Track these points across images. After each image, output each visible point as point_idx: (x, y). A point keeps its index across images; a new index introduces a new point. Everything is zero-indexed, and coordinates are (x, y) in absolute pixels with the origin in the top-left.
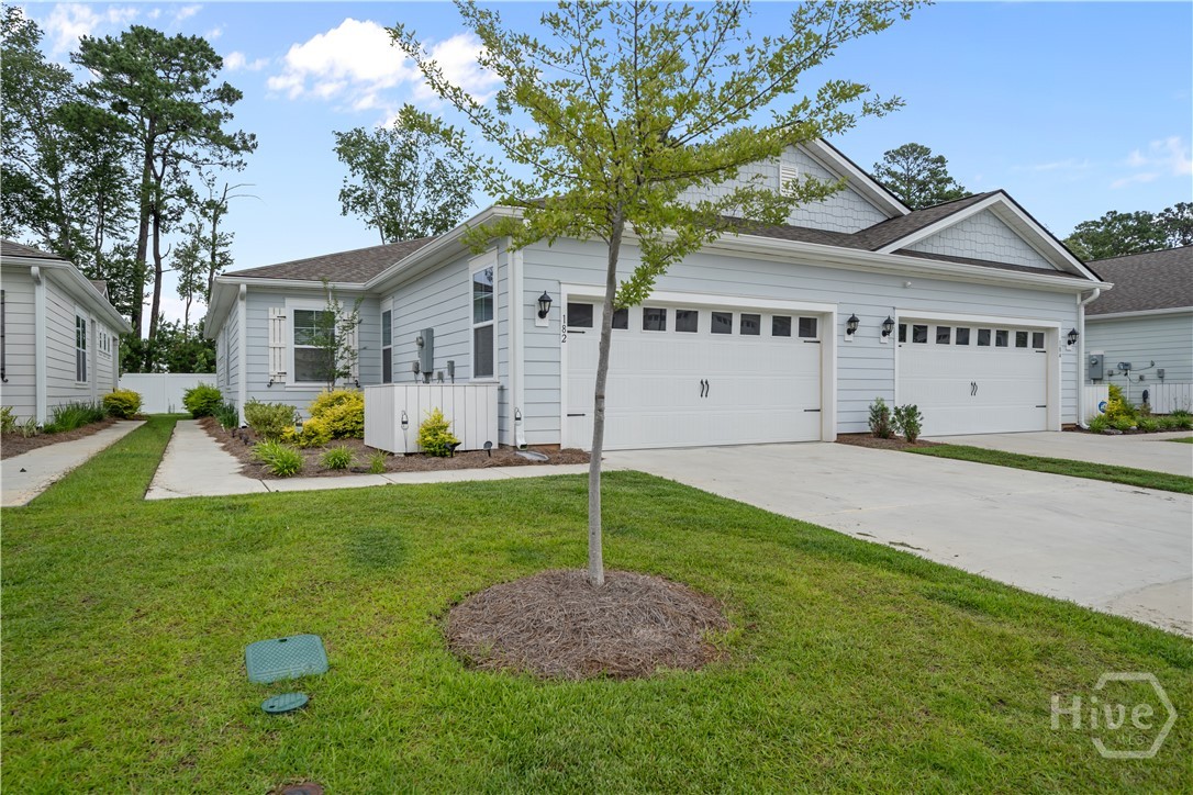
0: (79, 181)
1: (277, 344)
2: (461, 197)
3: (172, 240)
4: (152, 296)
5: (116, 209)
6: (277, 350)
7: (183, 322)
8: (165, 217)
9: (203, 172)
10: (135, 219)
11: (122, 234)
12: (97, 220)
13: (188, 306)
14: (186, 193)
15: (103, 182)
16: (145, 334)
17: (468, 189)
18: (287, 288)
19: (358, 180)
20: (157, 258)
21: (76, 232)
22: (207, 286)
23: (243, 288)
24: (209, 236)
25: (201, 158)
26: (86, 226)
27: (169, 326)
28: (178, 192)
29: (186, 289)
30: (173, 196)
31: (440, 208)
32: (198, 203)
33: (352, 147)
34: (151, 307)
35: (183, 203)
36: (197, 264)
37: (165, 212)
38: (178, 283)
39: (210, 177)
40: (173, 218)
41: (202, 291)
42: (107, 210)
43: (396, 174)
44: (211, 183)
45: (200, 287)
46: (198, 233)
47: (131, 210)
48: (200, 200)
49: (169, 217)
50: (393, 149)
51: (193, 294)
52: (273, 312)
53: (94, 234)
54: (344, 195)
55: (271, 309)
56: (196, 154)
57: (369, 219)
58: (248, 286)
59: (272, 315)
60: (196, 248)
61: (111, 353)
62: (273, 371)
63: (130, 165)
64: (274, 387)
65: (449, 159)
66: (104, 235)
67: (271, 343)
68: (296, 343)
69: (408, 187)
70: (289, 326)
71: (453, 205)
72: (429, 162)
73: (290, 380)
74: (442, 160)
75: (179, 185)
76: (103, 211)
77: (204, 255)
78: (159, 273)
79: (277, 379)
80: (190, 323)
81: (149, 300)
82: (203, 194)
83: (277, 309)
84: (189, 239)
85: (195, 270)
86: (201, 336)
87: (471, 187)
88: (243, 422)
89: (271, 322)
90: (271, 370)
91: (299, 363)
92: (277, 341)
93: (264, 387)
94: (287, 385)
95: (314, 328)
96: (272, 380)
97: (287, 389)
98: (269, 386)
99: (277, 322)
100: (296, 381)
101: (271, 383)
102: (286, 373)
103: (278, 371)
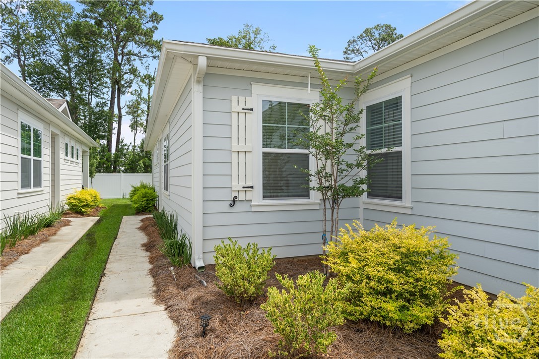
0: (79, 67)
1: (242, 147)
3: (126, 99)
4: (117, 129)
5: (98, 82)
6: (242, 155)
7: (133, 144)
8: (123, 85)
9: (143, 62)
10: (108, 87)
11: (102, 96)
12: (88, 89)
13: (135, 134)
14: (133, 71)
15: (91, 67)
16: (113, 150)
18: (254, 67)
20: (119, 109)
21: (79, 96)
22: (145, 124)
23: (202, 62)
24: (146, 97)
25: (142, 54)
26: (84, 92)
27: (125, 146)
28: (130, 70)
29: (134, 126)
30: (127, 73)
32: (140, 76)
34: (116, 135)
35: (132, 77)
36: (140, 112)
37: (123, 82)
38: (130, 123)
39: (147, 65)
40: (127, 86)
41: (142, 126)
42: (94, 83)
44: (147, 67)
45: (142, 124)
46: (140, 95)
47: (106, 83)
48: (142, 74)
49: (126, 85)
51: (138, 128)
52: (237, 103)
53: (87, 96)
55: (234, 99)
56: (140, 53)
58: (210, 60)
59: (235, 107)
60: (139, 104)
61: (80, 161)
62: (237, 185)
63: (106, 57)
64: (238, 207)
66: (93, 97)
67: (235, 146)
68: (265, 146)
70: (256, 122)
73: (256, 196)
75: (130, 67)
76: (92, 84)
77: (144, 107)
78: (120, 117)
79: (242, 196)
80: (136, 145)
81: (115, 131)
82: (143, 72)
83: (242, 99)
84: (135, 97)
85: (138, 116)
86: (142, 151)
88: (199, 259)
89: (234, 115)
90: (234, 183)
91: (267, 173)
92: (242, 143)
93: (225, 206)
94: (253, 203)
95: (287, 126)
96: (236, 197)
97: (254, 209)
98: (231, 206)
99: (242, 116)
100: (264, 197)
101: (234, 201)
102: (252, 187)
103: (243, 184)
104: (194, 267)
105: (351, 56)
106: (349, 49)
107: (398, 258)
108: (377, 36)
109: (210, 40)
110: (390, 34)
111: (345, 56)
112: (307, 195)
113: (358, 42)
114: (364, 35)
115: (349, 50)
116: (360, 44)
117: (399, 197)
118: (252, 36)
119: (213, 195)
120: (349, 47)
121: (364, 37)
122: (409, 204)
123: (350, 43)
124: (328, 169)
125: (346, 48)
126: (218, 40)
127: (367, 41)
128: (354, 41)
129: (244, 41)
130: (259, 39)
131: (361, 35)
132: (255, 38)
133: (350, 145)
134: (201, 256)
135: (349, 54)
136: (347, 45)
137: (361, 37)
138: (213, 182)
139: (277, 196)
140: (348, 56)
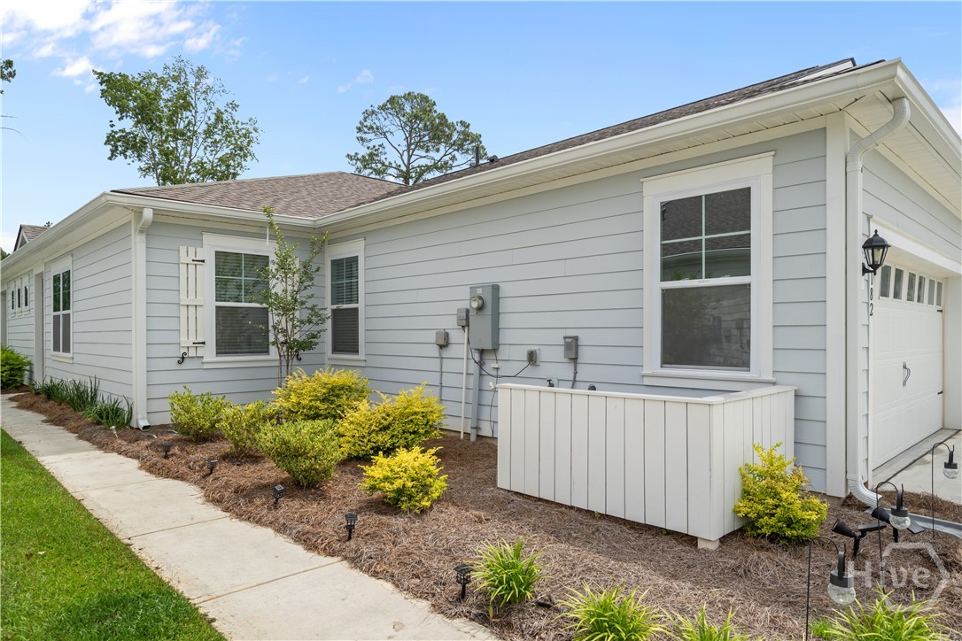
1: (191, 300)
2: (241, 149)
6: (192, 310)
17: (249, 143)
18: (206, 218)
19: (128, 124)
23: (148, 214)
31: (220, 160)
33: (116, 89)
43: (171, 122)
50: (166, 95)
52: (186, 254)
54: (110, 139)
55: (183, 249)
57: (143, 165)
58: (156, 212)
59: (184, 259)
62: (186, 341)
64: (187, 364)
65: (230, 110)
67: (184, 300)
68: (217, 299)
69: (186, 136)
70: (208, 274)
71: (232, 156)
72: (209, 113)
73: (209, 352)
74: (223, 111)
79: (192, 353)
83: (191, 250)
87: (250, 141)
88: (143, 419)
89: (183, 267)
90: (183, 339)
91: (221, 328)
92: (192, 296)
93: (173, 364)
94: (205, 360)
95: (243, 278)
96: (185, 353)
97: (205, 366)
98: (179, 363)
99: (192, 268)
100: (217, 353)
101: (183, 358)
102: (204, 343)
103: (193, 339)
104: (138, 429)
105: (368, 136)
106: (365, 124)
107: (324, 391)
108: (408, 109)
109: (101, 74)
110: (425, 110)
111: (359, 135)
112: (267, 352)
113: (379, 116)
114: (389, 106)
115: (366, 126)
116: (382, 119)
117: (356, 352)
118: (192, 80)
119: (158, 351)
120: (365, 121)
121: (388, 109)
122: (363, 358)
123: (369, 114)
124: (283, 325)
125: (361, 123)
126: (119, 78)
127: (393, 115)
128: (373, 112)
129: (175, 86)
130: (204, 86)
131: (384, 105)
132: (197, 84)
133: (303, 303)
134: (145, 416)
135: (365, 133)
136: (362, 119)
137: (383, 108)
138: (158, 337)
139: (237, 353)
140: (364, 136)
